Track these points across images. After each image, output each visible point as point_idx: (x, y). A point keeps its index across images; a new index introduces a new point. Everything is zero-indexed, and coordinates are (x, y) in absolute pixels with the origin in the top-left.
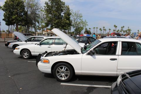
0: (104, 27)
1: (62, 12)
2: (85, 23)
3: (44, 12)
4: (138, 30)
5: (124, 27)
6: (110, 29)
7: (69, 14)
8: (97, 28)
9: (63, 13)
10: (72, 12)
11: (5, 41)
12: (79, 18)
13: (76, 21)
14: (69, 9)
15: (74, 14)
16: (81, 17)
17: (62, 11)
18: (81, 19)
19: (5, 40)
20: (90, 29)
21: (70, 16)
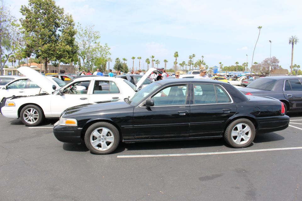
0: (153, 57)
1: (59, 29)
2: (105, 50)
3: (18, 28)
4: (221, 63)
5: (194, 56)
6: (166, 61)
7: (72, 34)
8: (140, 58)
10: (79, 27)
12: (93, 39)
13: (87, 46)
14: (72, 21)
15: (84, 32)
16: (98, 38)
17: (57, 25)
18: (97, 41)
20: (124, 60)
21: (75, 36)
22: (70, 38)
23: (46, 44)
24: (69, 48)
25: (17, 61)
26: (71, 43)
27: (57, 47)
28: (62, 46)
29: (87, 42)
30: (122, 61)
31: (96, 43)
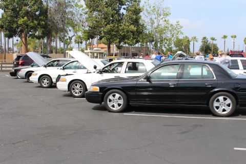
1: (123, 7)
2: (176, 29)
3: (81, 9)
7: (137, 12)
8: (235, 37)
9: (124, 9)
10: (147, 4)
11: (3, 69)
12: (162, 17)
15: (152, 8)
16: (168, 15)
17: (122, 3)
18: (167, 19)
19: (2, 67)
20: (213, 39)
21: (141, 14)
22: (134, 17)
23: (109, 24)
24: (133, 28)
25: (84, 42)
26: (136, 22)
27: (120, 28)
28: (126, 26)
29: (155, 20)
30: (210, 41)
31: (165, 21)
